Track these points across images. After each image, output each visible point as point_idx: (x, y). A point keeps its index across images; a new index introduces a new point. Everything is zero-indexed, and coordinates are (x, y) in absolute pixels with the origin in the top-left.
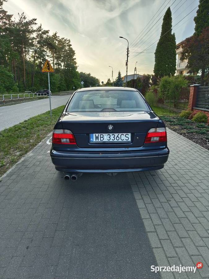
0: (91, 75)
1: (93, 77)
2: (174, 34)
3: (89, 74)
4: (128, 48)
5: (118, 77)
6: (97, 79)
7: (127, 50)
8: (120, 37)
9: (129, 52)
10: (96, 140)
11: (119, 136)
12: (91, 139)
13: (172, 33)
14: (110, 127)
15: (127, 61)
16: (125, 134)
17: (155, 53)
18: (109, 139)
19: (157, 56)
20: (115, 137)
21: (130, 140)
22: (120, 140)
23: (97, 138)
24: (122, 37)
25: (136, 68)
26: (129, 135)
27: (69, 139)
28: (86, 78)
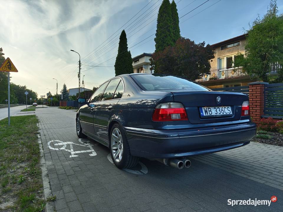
0: (27, 88)
1: (29, 90)
2: (130, 51)
3: (25, 87)
4: (80, 62)
5: (63, 89)
6: (34, 93)
7: (79, 63)
8: (71, 50)
9: (81, 65)
10: (206, 115)
11: (223, 109)
12: (201, 113)
13: (128, 51)
14: (219, 99)
15: (80, 72)
16: (227, 107)
17: (115, 66)
18: (216, 113)
19: (118, 68)
20: (221, 111)
21: (231, 113)
22: (225, 114)
23: (206, 112)
24: (73, 51)
25: (83, 81)
26: (230, 109)
27: (180, 114)
28: (20, 91)
